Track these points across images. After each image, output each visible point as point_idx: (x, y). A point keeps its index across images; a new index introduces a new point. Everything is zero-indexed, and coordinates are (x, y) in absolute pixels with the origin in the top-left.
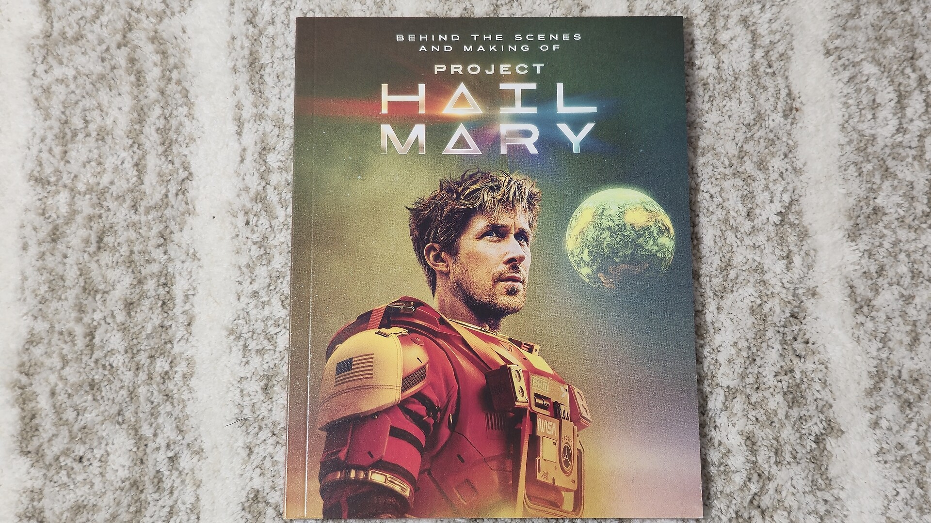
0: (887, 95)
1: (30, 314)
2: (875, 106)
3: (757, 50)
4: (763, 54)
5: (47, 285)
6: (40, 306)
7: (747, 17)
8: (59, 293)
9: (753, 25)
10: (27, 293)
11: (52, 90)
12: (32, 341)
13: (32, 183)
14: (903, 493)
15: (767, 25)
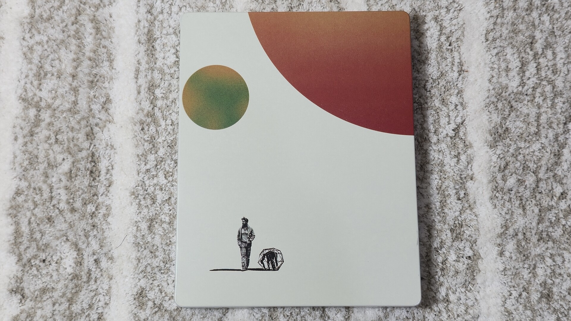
0: (515, 64)
1: (18, 177)
2: (508, 70)
3: (442, 36)
4: (446, 39)
5: (28, 161)
6: (24, 173)
7: (437, 16)
8: (35, 166)
9: (440, 21)
10: (17, 165)
11: (34, 48)
12: (18, 193)
13: (20, 101)
14: (515, 294)
15: (449, 22)
